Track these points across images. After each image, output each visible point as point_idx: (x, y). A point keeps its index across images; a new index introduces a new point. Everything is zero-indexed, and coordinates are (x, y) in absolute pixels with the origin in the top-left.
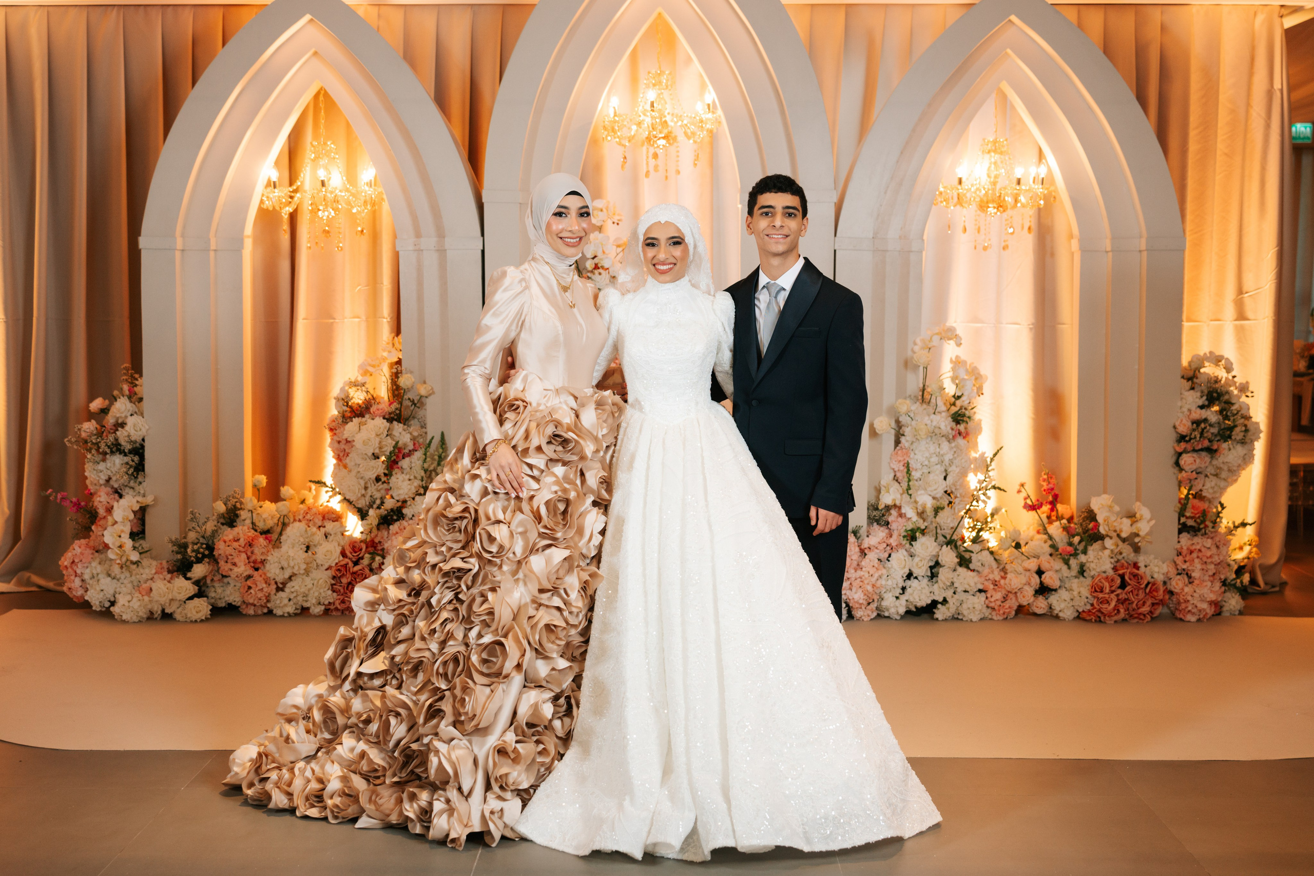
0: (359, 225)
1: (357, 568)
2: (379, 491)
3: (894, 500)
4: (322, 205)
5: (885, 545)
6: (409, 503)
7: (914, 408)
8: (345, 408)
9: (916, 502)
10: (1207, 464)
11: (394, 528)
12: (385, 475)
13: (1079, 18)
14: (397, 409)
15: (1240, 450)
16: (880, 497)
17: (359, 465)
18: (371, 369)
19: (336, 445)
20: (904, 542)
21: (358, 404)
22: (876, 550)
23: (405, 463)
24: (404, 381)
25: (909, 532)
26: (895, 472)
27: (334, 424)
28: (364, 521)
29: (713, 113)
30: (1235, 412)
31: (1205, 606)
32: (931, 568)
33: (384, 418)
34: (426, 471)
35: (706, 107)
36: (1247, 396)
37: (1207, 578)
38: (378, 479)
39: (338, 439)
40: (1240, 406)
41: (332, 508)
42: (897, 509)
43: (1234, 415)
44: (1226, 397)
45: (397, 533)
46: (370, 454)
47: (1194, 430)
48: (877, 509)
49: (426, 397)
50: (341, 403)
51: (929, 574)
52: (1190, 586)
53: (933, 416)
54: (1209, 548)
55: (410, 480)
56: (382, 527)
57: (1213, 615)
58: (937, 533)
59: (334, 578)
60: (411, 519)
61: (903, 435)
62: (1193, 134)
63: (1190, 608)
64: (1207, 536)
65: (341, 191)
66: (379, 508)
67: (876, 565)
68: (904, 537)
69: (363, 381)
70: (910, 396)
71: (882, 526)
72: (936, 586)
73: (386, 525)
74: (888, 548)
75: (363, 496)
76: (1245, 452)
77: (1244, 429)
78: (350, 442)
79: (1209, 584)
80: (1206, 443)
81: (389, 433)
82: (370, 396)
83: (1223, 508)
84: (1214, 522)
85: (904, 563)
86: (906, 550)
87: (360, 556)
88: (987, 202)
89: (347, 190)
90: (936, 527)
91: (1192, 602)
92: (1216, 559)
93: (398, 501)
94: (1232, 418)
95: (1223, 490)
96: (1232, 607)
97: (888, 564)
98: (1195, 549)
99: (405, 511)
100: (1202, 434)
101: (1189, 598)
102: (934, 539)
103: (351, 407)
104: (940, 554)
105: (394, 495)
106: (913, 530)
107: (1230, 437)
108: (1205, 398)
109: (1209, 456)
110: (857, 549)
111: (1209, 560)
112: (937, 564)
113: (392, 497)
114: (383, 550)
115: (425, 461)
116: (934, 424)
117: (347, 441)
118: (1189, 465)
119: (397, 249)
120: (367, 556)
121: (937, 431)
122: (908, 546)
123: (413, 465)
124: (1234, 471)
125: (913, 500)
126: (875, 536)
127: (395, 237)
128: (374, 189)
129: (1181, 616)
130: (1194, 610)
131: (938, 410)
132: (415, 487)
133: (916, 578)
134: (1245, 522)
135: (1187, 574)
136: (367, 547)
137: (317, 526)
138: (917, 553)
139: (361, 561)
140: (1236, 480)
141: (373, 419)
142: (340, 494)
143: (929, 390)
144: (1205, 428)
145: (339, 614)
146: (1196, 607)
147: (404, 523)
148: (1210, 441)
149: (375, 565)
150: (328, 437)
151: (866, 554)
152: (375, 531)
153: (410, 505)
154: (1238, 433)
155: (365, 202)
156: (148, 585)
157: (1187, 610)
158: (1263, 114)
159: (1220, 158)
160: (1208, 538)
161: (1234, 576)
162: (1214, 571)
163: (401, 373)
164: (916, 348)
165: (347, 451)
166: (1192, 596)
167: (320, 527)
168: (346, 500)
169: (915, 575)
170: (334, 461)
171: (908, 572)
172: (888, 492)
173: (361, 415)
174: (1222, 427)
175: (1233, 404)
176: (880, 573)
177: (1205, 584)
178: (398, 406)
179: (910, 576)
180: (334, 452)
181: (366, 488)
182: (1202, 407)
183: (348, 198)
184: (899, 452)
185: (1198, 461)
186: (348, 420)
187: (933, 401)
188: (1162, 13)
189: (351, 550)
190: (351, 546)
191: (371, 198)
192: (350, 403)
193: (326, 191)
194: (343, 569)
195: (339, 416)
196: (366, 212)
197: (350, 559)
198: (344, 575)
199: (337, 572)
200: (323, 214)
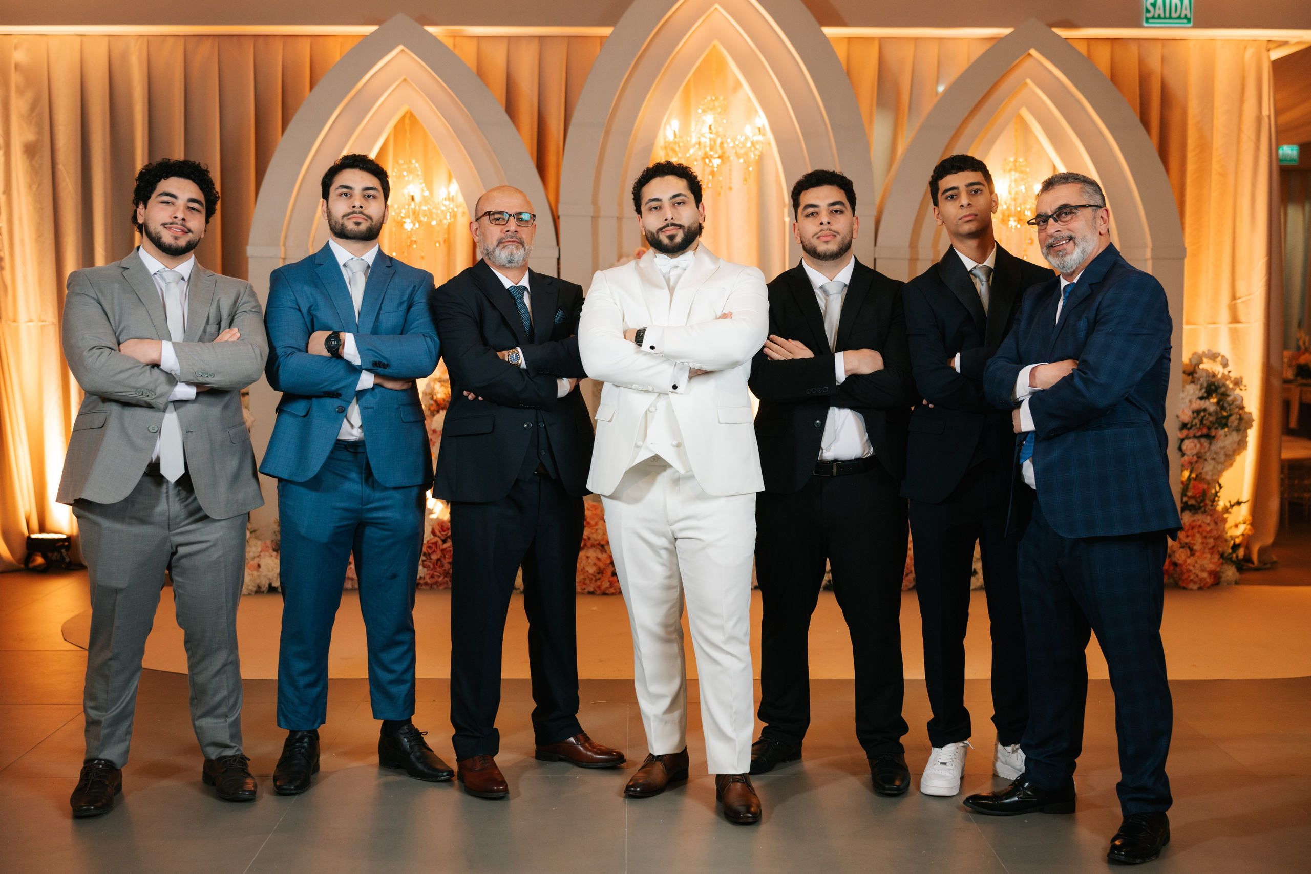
1: (445, 546)
8: (432, 402)
10: (1206, 449)
13: (1089, 51)
15: (1235, 437)
21: (442, 398)
29: (764, 135)
30: (1231, 403)
31: (1205, 575)
35: (757, 130)
36: (1241, 390)
37: (1207, 551)
40: (1235, 398)
43: (1230, 405)
44: (1223, 389)
47: (1195, 418)
50: (428, 397)
52: (1192, 558)
54: (1208, 524)
57: (1212, 585)
62: (1191, 155)
63: (1192, 577)
64: (1206, 513)
76: (1240, 437)
77: (1238, 417)
79: (1208, 556)
80: (1205, 431)
83: (1221, 487)
84: (1213, 501)
88: (1009, 216)
91: (1194, 572)
92: (1215, 533)
94: (1228, 408)
95: (1220, 473)
96: (1229, 578)
98: (1196, 525)
100: (1201, 421)
101: (1191, 568)
103: (436, 401)
107: (1226, 425)
108: (1204, 390)
109: (1208, 442)
111: (1209, 535)
118: (1191, 449)
124: (1230, 455)
128: (457, 204)
129: (1184, 585)
130: (1196, 579)
134: (1240, 501)
135: (1189, 548)
140: (1231, 465)
144: (1205, 416)
145: (428, 588)
146: (1197, 576)
148: (1209, 428)
154: (1233, 421)
156: (256, 561)
157: (1189, 579)
158: (1253, 137)
159: (1215, 178)
160: (1207, 515)
161: (1230, 551)
162: (1213, 544)
166: (1194, 566)
174: (1220, 416)
175: (1228, 396)
177: (1205, 555)
182: (1201, 398)
185: (1198, 446)
188: (1163, 46)
189: (441, 530)
190: (440, 526)
191: (454, 211)
192: (435, 398)
193: (415, 206)
194: (433, 546)
195: (428, 408)
196: (447, 224)
197: (439, 537)
198: (434, 552)
199: (428, 550)
200: (408, 226)
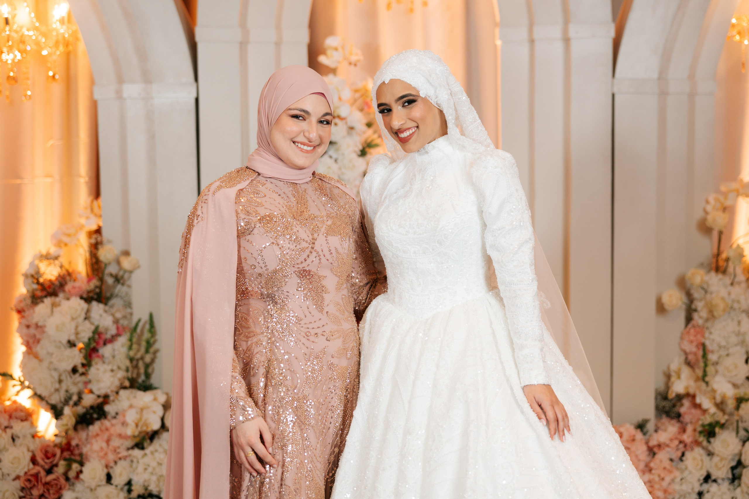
0: (49, 69)
1: (50, 478)
2: (75, 384)
3: (687, 388)
4: (5, 46)
5: (676, 442)
6: (111, 398)
7: (707, 278)
8: (35, 286)
9: (714, 391)
11: (94, 428)
12: (83, 365)
14: (96, 287)
16: (670, 384)
17: (52, 354)
18: (66, 239)
19: (25, 330)
20: (701, 439)
21: (50, 281)
22: (667, 449)
23: (106, 351)
24: (104, 254)
25: (707, 428)
26: (686, 353)
27: (22, 305)
28: (60, 422)
32: (733, 468)
33: (82, 298)
34: (131, 360)
38: (74, 370)
39: (27, 323)
41: (20, 404)
42: (690, 398)
45: (97, 435)
46: (65, 341)
48: (665, 397)
49: (131, 272)
50: (30, 280)
51: (730, 476)
53: (730, 288)
55: (112, 371)
56: (79, 427)
58: (738, 427)
59: (22, 489)
60: (115, 418)
61: (696, 310)
65: (28, 30)
66: (76, 404)
67: (668, 467)
68: (700, 432)
69: (56, 254)
70: (701, 265)
71: (672, 418)
72: (738, 490)
73: (84, 425)
74: (681, 446)
75: (57, 390)
78: (41, 327)
81: (88, 314)
82: (64, 272)
85: (700, 463)
86: (704, 448)
87: (55, 462)
89: (36, 29)
90: (737, 421)
93: (99, 396)
97: (682, 465)
99: (107, 408)
102: (734, 434)
103: (42, 285)
104: (743, 452)
105: (95, 389)
106: (710, 425)
110: (645, 448)
112: (740, 463)
113: (91, 392)
114: (81, 455)
115: (130, 348)
116: (733, 296)
117: (37, 326)
119: (96, 97)
120: (62, 463)
121: (736, 305)
122: (705, 443)
123: (116, 353)
125: (709, 389)
126: (665, 430)
127: (92, 83)
128: (68, 28)
131: (737, 280)
132: (119, 380)
133: (715, 481)
136: (62, 451)
137: (3, 427)
138: (716, 451)
139: (55, 469)
141: (68, 299)
142: (28, 387)
143: (724, 256)
147: (106, 423)
149: (72, 474)
150: (15, 320)
151: (654, 454)
152: (71, 433)
153: (113, 401)
155: (57, 43)
163: (101, 243)
164: (709, 208)
165: (38, 336)
167: (6, 427)
168: (38, 396)
169: (713, 478)
170: (23, 349)
171: (705, 474)
172: (679, 377)
173: (54, 294)
176: (672, 476)
178: (98, 283)
179: (707, 478)
180: (22, 338)
181: (60, 381)
183: (36, 38)
184: (692, 331)
186: (39, 301)
187: (731, 269)
189: (43, 456)
190: (43, 451)
191: (64, 38)
192: (41, 280)
193: (10, 30)
194: (33, 479)
195: (28, 295)
196: (58, 53)
197: (42, 467)
198: (34, 485)
199: (27, 483)
200: (7, 57)
